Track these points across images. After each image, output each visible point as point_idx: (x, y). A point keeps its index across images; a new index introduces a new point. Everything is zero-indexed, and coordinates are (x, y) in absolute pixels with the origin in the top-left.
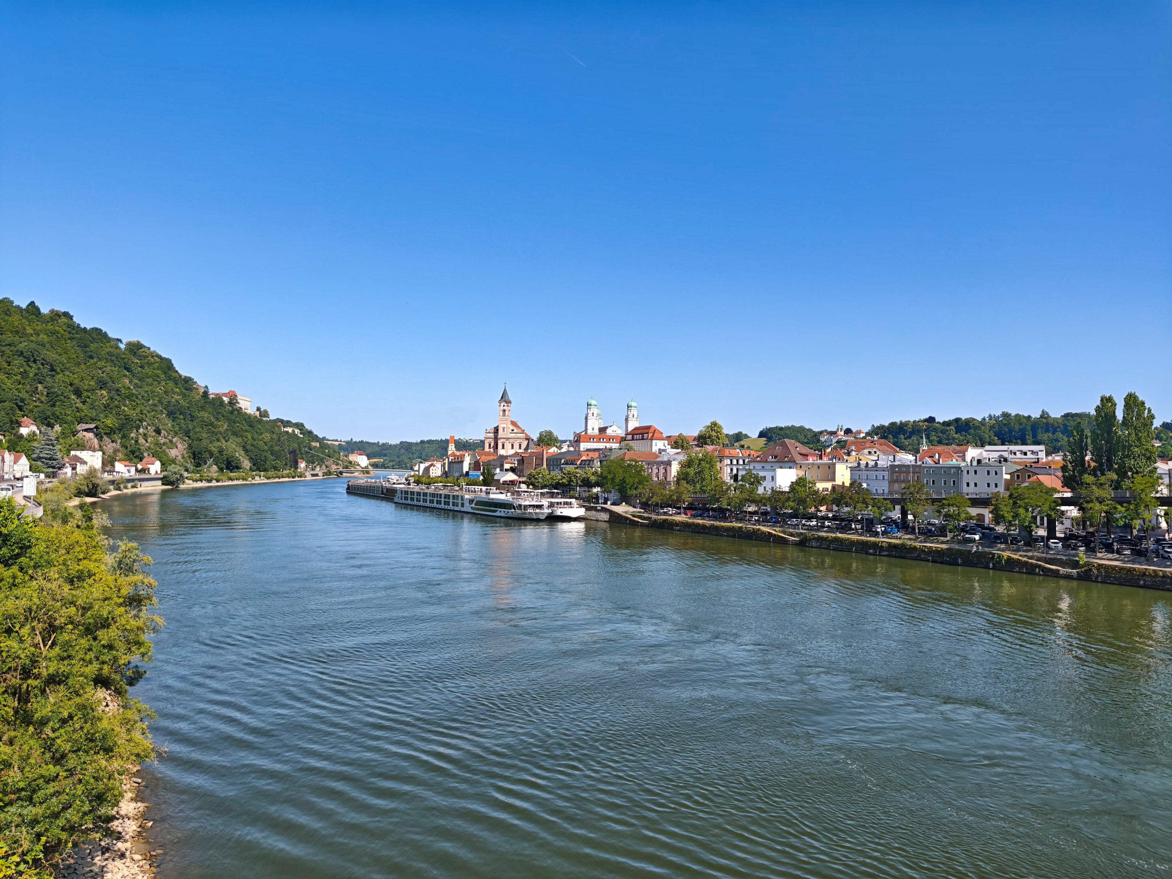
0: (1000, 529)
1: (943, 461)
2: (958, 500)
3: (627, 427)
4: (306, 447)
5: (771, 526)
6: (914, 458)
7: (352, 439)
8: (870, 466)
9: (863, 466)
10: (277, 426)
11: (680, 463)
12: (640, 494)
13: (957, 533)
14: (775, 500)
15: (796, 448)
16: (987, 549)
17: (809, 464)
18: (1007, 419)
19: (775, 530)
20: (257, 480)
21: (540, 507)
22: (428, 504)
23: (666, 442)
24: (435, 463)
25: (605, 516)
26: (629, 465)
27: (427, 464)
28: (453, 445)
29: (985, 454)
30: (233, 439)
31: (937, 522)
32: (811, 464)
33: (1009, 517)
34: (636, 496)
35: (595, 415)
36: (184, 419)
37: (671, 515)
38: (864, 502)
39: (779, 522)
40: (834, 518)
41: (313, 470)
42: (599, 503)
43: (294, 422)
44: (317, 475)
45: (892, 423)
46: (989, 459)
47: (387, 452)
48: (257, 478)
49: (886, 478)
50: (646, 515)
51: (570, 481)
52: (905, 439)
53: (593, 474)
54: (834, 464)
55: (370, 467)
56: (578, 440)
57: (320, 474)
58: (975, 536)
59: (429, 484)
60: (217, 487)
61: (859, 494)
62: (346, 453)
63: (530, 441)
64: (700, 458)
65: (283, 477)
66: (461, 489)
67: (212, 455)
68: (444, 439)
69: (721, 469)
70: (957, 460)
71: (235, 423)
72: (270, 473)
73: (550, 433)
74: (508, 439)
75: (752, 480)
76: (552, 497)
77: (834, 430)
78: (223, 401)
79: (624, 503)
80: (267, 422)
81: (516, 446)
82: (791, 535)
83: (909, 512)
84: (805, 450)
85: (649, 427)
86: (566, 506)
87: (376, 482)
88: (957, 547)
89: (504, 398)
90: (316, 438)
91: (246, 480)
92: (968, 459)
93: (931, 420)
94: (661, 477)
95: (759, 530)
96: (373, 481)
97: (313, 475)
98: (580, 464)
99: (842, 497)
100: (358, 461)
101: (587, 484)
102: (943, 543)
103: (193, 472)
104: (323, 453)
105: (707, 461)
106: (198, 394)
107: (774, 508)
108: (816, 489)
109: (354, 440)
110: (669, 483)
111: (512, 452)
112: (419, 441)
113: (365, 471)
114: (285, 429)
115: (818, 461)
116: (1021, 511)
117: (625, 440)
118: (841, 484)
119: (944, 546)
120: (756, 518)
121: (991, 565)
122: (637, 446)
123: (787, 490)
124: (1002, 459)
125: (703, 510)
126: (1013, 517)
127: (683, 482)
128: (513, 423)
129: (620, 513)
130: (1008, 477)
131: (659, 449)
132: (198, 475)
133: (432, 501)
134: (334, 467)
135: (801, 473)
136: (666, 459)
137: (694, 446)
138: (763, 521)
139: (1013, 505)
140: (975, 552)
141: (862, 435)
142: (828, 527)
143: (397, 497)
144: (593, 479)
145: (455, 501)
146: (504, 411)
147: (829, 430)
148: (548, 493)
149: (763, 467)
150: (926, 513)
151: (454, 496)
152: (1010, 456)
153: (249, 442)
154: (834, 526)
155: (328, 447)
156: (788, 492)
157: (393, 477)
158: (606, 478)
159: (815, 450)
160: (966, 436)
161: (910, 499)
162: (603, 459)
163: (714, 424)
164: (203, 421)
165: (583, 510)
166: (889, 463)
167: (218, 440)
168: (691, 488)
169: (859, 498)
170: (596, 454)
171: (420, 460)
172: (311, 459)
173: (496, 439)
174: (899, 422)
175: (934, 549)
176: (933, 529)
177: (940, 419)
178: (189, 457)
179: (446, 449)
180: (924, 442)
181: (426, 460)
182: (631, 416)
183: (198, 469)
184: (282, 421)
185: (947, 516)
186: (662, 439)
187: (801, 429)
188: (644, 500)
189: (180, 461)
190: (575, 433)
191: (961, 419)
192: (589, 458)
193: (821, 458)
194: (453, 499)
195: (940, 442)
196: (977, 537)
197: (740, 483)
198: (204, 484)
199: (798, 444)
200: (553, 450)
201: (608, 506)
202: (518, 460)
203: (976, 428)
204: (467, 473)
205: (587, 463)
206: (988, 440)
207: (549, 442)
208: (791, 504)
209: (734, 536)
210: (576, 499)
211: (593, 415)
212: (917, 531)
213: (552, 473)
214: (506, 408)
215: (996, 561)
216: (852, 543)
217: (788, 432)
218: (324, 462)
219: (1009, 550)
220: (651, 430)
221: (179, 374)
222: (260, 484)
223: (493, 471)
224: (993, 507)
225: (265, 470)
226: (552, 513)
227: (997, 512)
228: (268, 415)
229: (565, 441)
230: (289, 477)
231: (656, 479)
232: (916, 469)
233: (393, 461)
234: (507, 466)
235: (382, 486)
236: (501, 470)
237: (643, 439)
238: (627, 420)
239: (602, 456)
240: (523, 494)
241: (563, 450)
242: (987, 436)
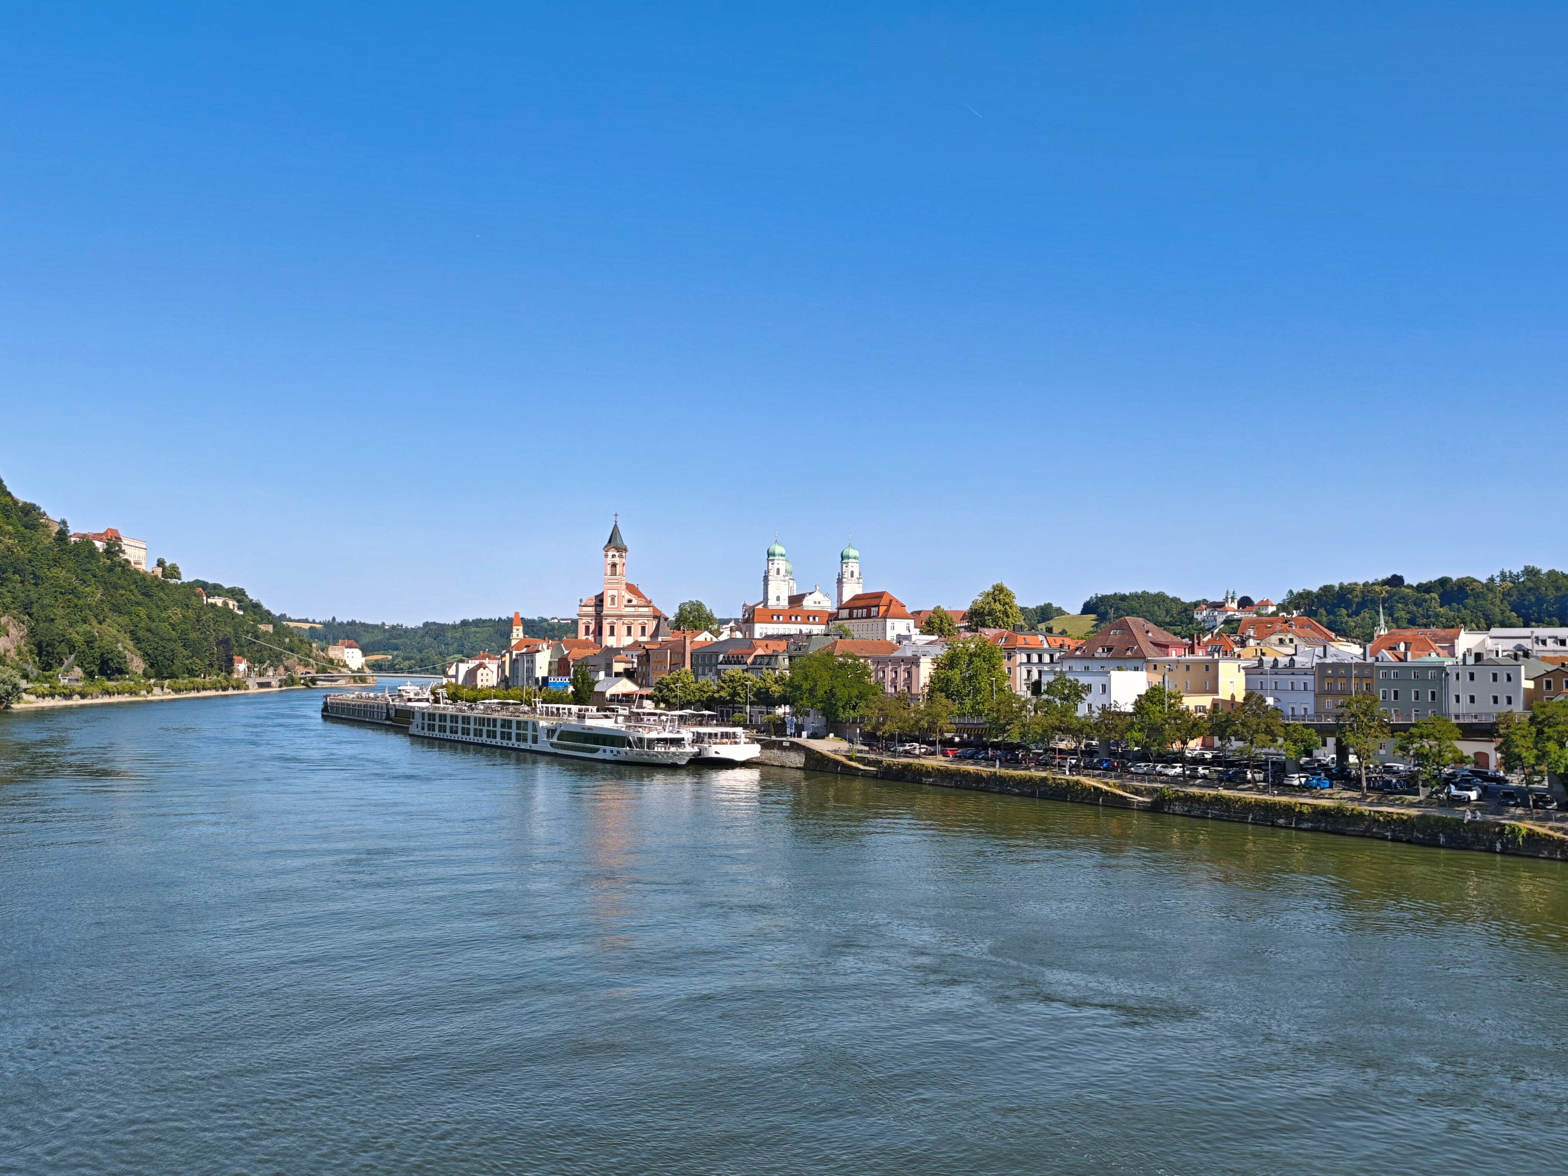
0: (1515, 780)
1: (1413, 656)
2: (1438, 728)
3: (840, 595)
4: (248, 632)
5: (1099, 775)
6: (1362, 650)
7: (334, 619)
8: (1280, 666)
9: (1267, 667)
10: (195, 595)
11: (934, 661)
12: (862, 717)
13: (1437, 787)
14: (1107, 729)
15: (1147, 632)
16: (1490, 817)
17: (1170, 663)
18: (1534, 579)
19: (1107, 784)
20: (157, 695)
21: (678, 742)
22: (471, 738)
23: (911, 622)
24: (486, 661)
25: (797, 759)
26: (842, 665)
27: (472, 664)
28: (521, 628)
29: (1490, 644)
30: (112, 617)
31: (1402, 767)
32: (1173, 661)
33: (1529, 757)
34: (854, 722)
35: (782, 572)
36: (22, 582)
37: (918, 757)
38: (1269, 731)
39: (1114, 769)
40: (1216, 761)
41: (261, 675)
42: (786, 735)
43: (226, 586)
44: (268, 685)
45: (1325, 587)
46: (1497, 652)
47: (399, 641)
48: (157, 690)
49: (1310, 687)
50: (872, 756)
51: (735, 694)
52: (1349, 616)
53: (776, 682)
54: (1216, 663)
55: (366, 670)
56: (749, 619)
57: (273, 683)
58: (1469, 793)
59: (475, 701)
60: (82, 707)
61: (1259, 716)
62: (324, 644)
63: (662, 620)
64: (970, 651)
65: (204, 689)
66: (534, 710)
67: (72, 648)
68: (504, 617)
69: (1010, 672)
70: (1438, 655)
71: (116, 589)
72: (182, 682)
73: (699, 606)
74: (620, 617)
75: (1066, 692)
76: (701, 724)
77: (1220, 599)
78: (96, 549)
79: (832, 735)
80: (176, 585)
81: (636, 629)
82: (1137, 792)
83: (1351, 750)
84: (1163, 636)
85: (880, 595)
86: (725, 740)
87: (376, 698)
88: (1437, 814)
89: (614, 542)
90: (267, 617)
91: (136, 694)
92: (1459, 653)
93: (1396, 581)
94: (901, 686)
95: (1077, 783)
96: (372, 695)
97: (261, 685)
98: (753, 663)
99: (1229, 722)
100: (345, 658)
101: (765, 699)
102: (1411, 805)
103: (37, 679)
104: (281, 644)
105: (984, 657)
106: (49, 536)
107: (1105, 743)
108: (1183, 707)
109: (338, 620)
110: (915, 697)
111: (628, 641)
112: (458, 622)
113: (358, 677)
114: (210, 601)
115: (1187, 657)
116: (1551, 746)
117: (837, 619)
118: (1229, 698)
119: (1414, 812)
120: (1074, 761)
121: (1498, 846)
122: (859, 629)
123: (1130, 709)
124: (1520, 653)
125: (977, 746)
126: (1537, 758)
127: (941, 697)
128: (631, 588)
129: (825, 752)
130: (1530, 685)
131: (898, 635)
132: (47, 685)
133: (477, 733)
134: (300, 670)
135: (1157, 679)
136: (909, 654)
137: (962, 630)
138: (1085, 768)
139: (1537, 735)
140: (1469, 822)
141: (1271, 609)
142: (1204, 777)
143: (414, 725)
144: (776, 690)
145: (522, 732)
146: (614, 565)
147: (1211, 599)
148: (693, 716)
149: (1086, 668)
150: (1382, 752)
151: (518, 723)
152: (1536, 647)
153: (143, 624)
154: (1215, 776)
155: (289, 632)
156: (1131, 714)
157: (408, 688)
158: (799, 688)
159: (1183, 638)
160: (1459, 610)
161: (1351, 725)
162: (794, 653)
163: (999, 589)
164: (57, 586)
165: (757, 747)
166: (1316, 660)
167: (85, 621)
168: (955, 708)
169: (1258, 725)
170: (783, 644)
171: (459, 656)
172: (258, 655)
173: (599, 618)
174: (1337, 585)
175: (1395, 817)
176: (1394, 781)
177: (1412, 579)
178: (31, 651)
179: (508, 635)
180: (1382, 622)
181: (470, 657)
182: (847, 575)
183: (47, 673)
184: (204, 585)
185: (1421, 757)
186: (905, 617)
187: (1160, 599)
188: (869, 728)
189: (12, 660)
190: (745, 605)
191: (1450, 579)
192: (769, 652)
193: (1192, 652)
194: (518, 728)
195: (1412, 622)
196: (1473, 795)
197: (1045, 697)
198: (58, 702)
199: (1150, 626)
200: (704, 637)
201: (804, 739)
202: (638, 656)
203: (1477, 596)
204: (545, 680)
205: (766, 660)
206: (1500, 618)
207: (697, 624)
208: (1137, 735)
209: (1032, 795)
210: (745, 727)
211: (778, 573)
212: (1364, 784)
213: (702, 680)
214: (617, 560)
215: (1507, 839)
216: (1248, 807)
217: (1135, 604)
218: (281, 661)
219: (1531, 819)
220: (884, 601)
221: (12, 498)
222: (162, 701)
223: (592, 676)
224: (1501, 740)
225: (172, 676)
226: (699, 753)
227: (1508, 748)
228: (179, 574)
229: (727, 622)
230: (216, 689)
231: (891, 690)
232: (1364, 670)
233: (409, 659)
234: (618, 667)
235: (387, 705)
236: (608, 674)
237: (869, 616)
238: (840, 582)
239: (793, 647)
240: (646, 718)
241: (722, 638)
242: (1497, 610)
